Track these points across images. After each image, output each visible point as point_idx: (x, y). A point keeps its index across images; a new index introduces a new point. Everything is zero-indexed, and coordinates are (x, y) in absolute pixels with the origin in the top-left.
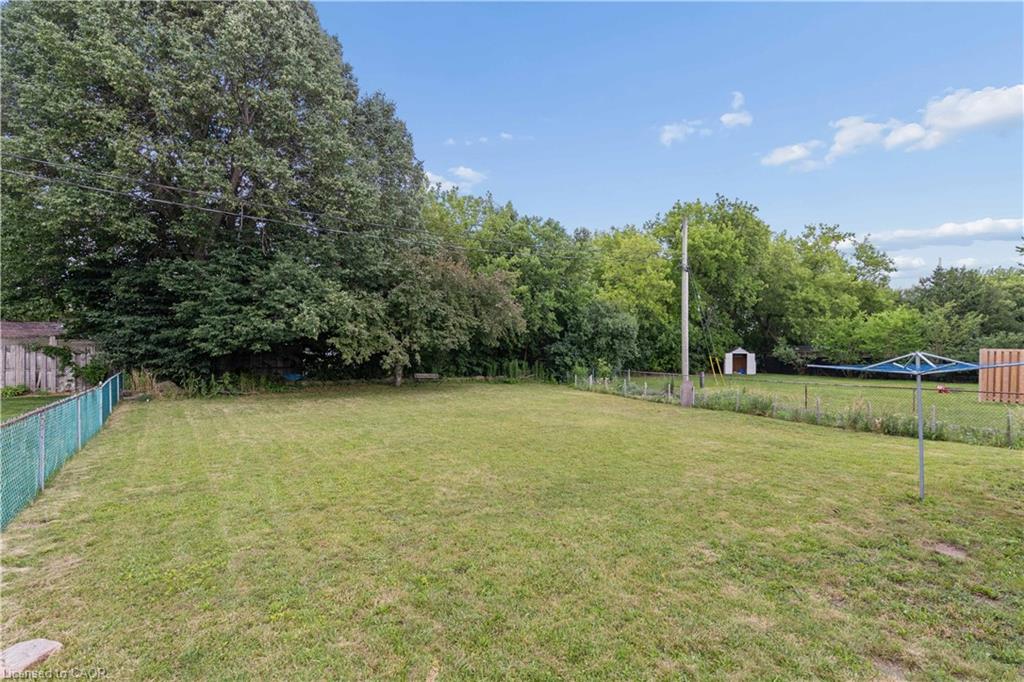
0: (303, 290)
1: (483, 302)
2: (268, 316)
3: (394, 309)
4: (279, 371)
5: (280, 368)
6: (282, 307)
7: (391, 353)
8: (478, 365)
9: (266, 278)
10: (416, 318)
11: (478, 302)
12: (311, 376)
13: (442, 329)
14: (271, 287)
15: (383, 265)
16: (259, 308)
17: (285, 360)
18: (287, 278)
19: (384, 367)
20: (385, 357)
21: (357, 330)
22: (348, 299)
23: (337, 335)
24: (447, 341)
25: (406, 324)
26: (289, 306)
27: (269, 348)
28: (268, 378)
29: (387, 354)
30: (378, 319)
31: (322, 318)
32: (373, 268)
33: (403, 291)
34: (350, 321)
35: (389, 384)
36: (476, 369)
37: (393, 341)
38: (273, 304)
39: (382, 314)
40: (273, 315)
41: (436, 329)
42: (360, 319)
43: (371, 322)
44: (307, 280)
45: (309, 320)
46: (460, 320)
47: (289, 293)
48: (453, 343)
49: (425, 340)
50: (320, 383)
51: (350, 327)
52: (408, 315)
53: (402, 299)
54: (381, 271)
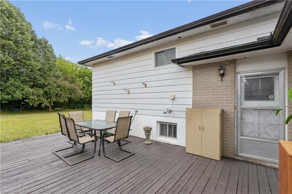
0: (17, 88)
1: (72, 91)
2: (7, 94)
3: (46, 93)
4: (12, 108)
5: (12, 107)
6: (10, 92)
7: (44, 103)
8: (76, 106)
9: (6, 85)
10: (52, 95)
11: (71, 91)
12: (23, 109)
13: (60, 97)
14: (8, 87)
15: (43, 81)
16: (4, 92)
17: (14, 105)
18: (12, 85)
19: (42, 107)
20: (42, 104)
21: (34, 98)
22: (31, 90)
23: (28, 99)
24: (61, 100)
25: (49, 96)
26: (13, 92)
27: (7, 102)
28: (8, 110)
29: (43, 104)
30: (40, 95)
31: (23, 94)
32: (40, 82)
33: (48, 88)
34: (32, 95)
35: (48, 111)
36: (75, 107)
37: (45, 100)
38: (8, 91)
39: (42, 94)
40: (8, 94)
41: (58, 97)
42: (35, 95)
43: (38, 96)
44: (19, 85)
45: (18, 95)
46: (65, 95)
47: (13, 89)
48: (63, 101)
49: (54, 100)
50: (26, 111)
51: (32, 97)
52: (50, 94)
53: (48, 90)
54: (42, 83)
